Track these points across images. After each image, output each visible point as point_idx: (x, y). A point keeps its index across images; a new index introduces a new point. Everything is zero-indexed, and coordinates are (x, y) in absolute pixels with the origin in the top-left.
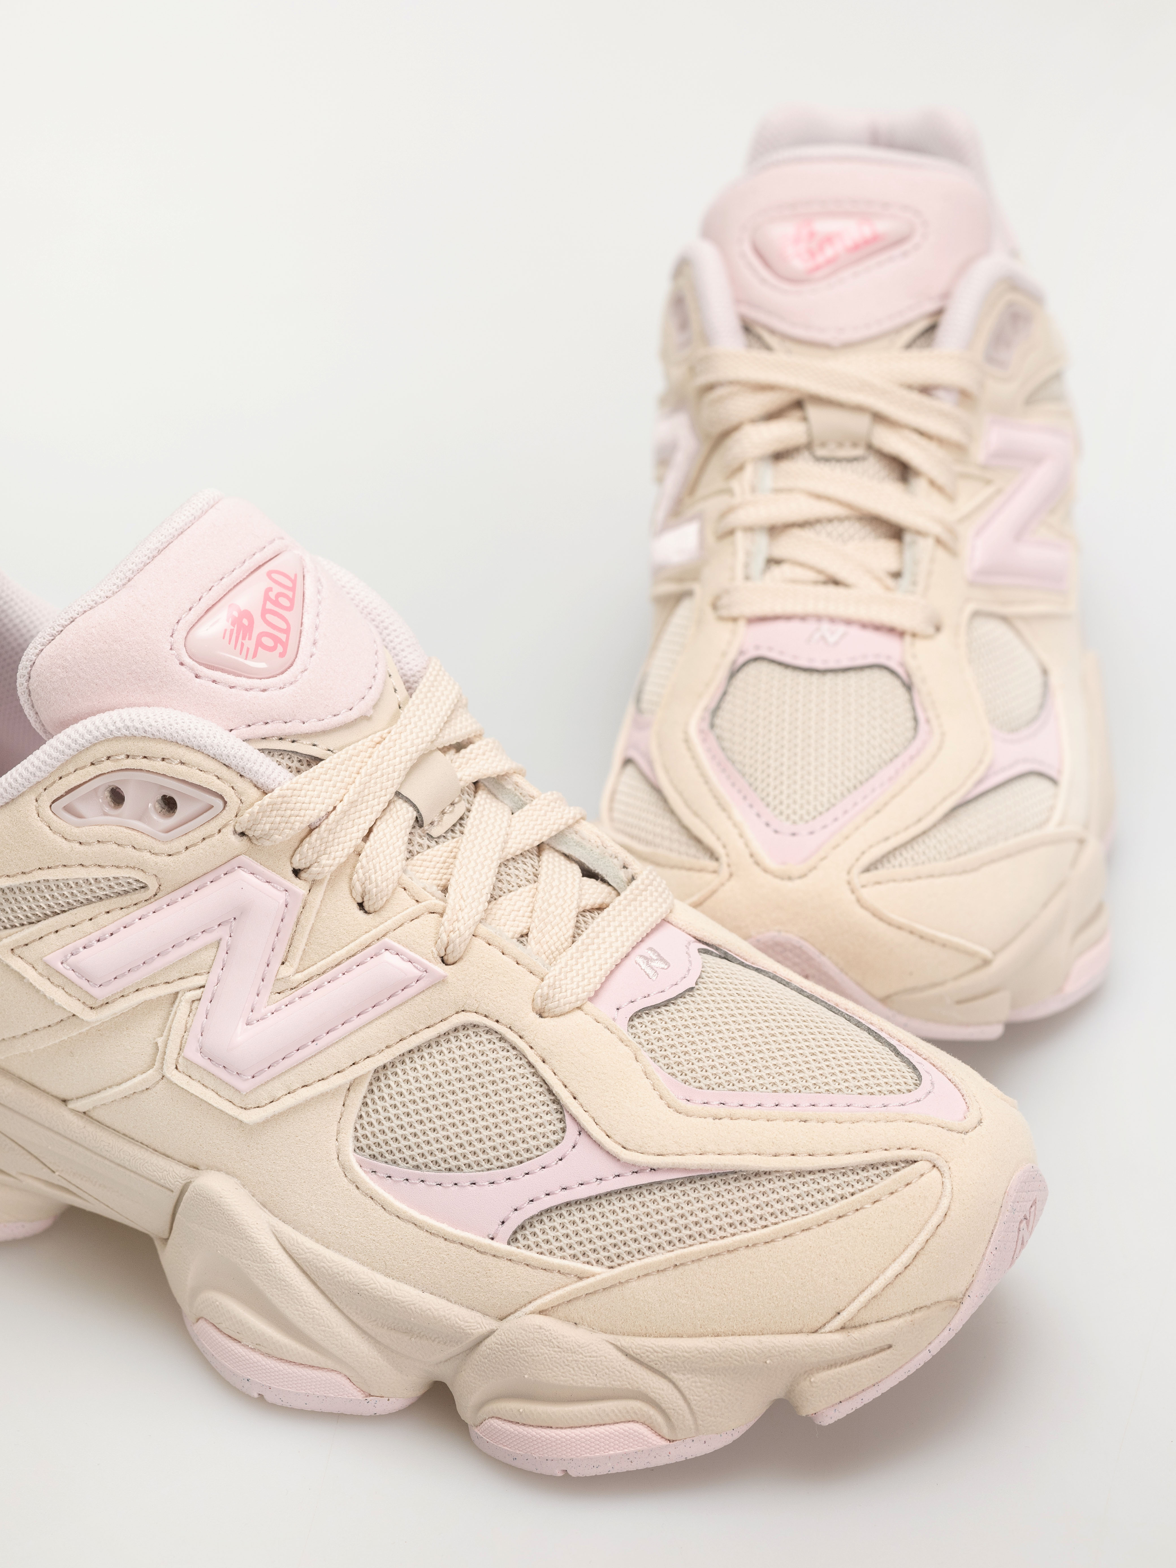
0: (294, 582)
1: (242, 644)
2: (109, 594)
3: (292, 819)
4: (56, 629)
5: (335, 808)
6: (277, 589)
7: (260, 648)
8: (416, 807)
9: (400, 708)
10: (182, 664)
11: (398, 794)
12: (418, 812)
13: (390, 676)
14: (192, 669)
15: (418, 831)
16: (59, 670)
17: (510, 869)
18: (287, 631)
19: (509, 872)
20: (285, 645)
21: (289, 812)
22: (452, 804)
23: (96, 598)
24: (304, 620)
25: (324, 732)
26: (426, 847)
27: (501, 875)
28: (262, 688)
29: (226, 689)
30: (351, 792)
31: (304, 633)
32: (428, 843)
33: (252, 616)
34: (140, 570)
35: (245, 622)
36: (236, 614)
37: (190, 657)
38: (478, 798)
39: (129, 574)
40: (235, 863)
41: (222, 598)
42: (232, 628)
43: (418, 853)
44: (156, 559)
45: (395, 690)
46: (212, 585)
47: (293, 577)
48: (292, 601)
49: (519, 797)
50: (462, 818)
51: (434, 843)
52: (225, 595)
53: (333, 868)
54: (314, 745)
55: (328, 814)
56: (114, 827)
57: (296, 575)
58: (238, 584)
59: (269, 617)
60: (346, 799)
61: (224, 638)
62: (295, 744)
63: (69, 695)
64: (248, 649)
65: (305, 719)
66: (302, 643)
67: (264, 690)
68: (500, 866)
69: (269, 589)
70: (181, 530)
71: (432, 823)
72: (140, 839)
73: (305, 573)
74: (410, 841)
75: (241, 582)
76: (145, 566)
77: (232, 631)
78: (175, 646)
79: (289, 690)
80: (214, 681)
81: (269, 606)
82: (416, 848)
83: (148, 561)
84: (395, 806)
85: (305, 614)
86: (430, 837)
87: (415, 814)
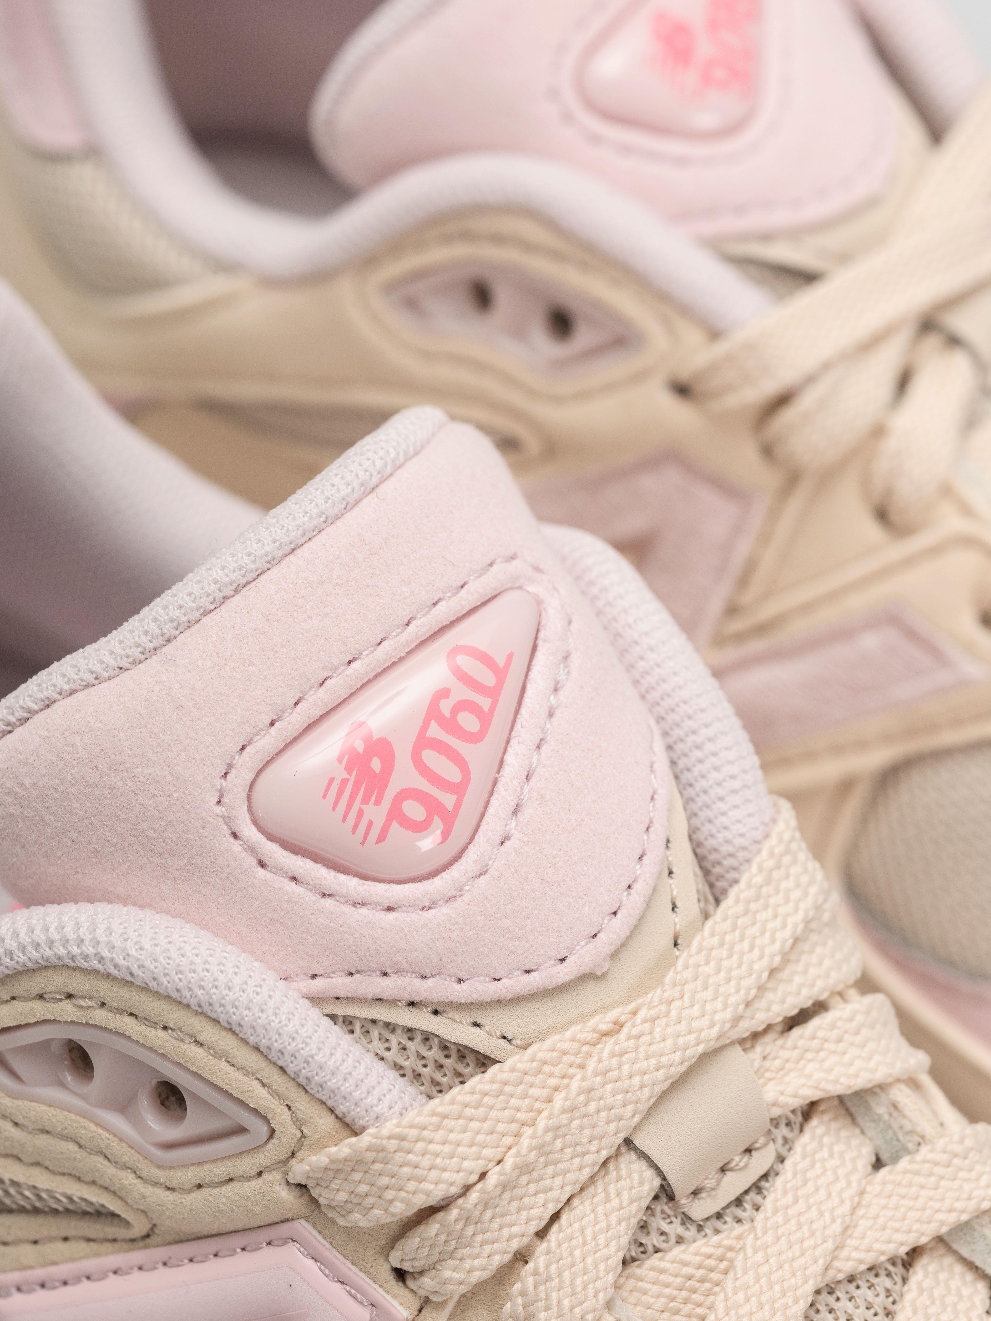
0: (501, 673)
1: (361, 813)
2: (125, 663)
3: (389, 1195)
4: (16, 714)
5: (483, 1176)
6: (461, 692)
7: (395, 824)
8: (661, 1171)
9: (676, 944)
10: (235, 836)
11: (628, 1142)
12: (664, 1179)
13: (671, 873)
14: (252, 850)
15: (662, 1206)
16: (8, 799)
17: (838, 1299)
18: (459, 789)
19: (835, 1305)
20: (449, 819)
21: (385, 1181)
22: (748, 1151)
23: (98, 668)
24: (507, 757)
25: (498, 1003)
26: (673, 1239)
27: (818, 1311)
28: (387, 904)
29: (312, 898)
30: (525, 1142)
31: (500, 787)
32: (680, 1230)
33: (392, 752)
34: (190, 624)
35: (376, 765)
36: (360, 746)
37: (255, 822)
38: (806, 1138)
39: (169, 629)
40: (284, 1230)
41: (345, 700)
42: (347, 776)
43: (657, 1251)
44: (230, 603)
45: (674, 907)
46: (326, 674)
47: (501, 662)
48: (485, 718)
49: (895, 1133)
50: (765, 1177)
51: (693, 1229)
52: (352, 695)
53: (463, 1289)
54: (476, 1025)
55: (467, 1189)
56: (72, 1116)
57: (510, 657)
58: (385, 671)
59: (430, 757)
60: (509, 1162)
61: (324, 797)
62: (438, 1019)
63: (23, 846)
64: (370, 824)
65: (462, 975)
66: (491, 810)
67: (390, 909)
68: (818, 1292)
69: (444, 693)
70: (292, 546)
71: (695, 1193)
72: (117, 1148)
73: (540, 642)
74: (644, 1227)
75: (394, 664)
76: (204, 614)
77: (344, 782)
78: (225, 800)
79: (442, 912)
80: (294, 879)
81: (435, 731)
82: (655, 1239)
83: (212, 607)
84: (617, 1168)
85: (513, 742)
86: (686, 1219)
87: (657, 1182)
